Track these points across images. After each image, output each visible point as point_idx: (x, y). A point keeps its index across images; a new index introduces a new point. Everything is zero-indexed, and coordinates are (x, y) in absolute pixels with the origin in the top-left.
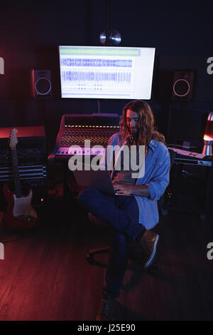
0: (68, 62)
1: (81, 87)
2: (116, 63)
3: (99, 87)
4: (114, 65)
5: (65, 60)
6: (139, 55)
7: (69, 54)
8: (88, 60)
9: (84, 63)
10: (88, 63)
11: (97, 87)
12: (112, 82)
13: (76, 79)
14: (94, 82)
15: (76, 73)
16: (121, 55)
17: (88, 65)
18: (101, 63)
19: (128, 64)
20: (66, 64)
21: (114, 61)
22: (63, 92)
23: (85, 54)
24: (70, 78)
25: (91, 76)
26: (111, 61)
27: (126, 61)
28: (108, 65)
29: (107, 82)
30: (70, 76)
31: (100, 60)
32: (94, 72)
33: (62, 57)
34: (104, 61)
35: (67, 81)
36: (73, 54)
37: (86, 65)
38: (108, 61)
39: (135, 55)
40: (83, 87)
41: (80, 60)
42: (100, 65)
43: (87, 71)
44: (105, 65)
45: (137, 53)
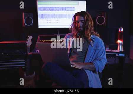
0: (42, 9)
1: (48, 22)
2: (66, 9)
3: (58, 22)
4: (66, 10)
5: (40, 8)
6: (78, 4)
7: (42, 5)
8: (52, 8)
9: (50, 9)
10: (52, 9)
11: (57, 22)
12: (65, 19)
13: (46, 18)
14: (55, 19)
15: (46, 15)
16: (69, 5)
17: (52, 10)
18: (59, 9)
19: (73, 9)
20: (40, 10)
21: (66, 8)
22: (39, 24)
23: (51, 5)
24: (43, 17)
25: (53, 16)
26: (64, 8)
27: (72, 8)
28: (62, 10)
29: (62, 19)
30: (43, 16)
31: (58, 8)
32: (55, 14)
33: (39, 6)
34: (60, 8)
35: (41, 19)
36: (44, 5)
37: (51, 10)
38: (62, 8)
39: (76, 5)
40: (50, 22)
41: (48, 8)
42: (58, 10)
43: (52, 13)
44: (61, 10)
45: (77, 3)
